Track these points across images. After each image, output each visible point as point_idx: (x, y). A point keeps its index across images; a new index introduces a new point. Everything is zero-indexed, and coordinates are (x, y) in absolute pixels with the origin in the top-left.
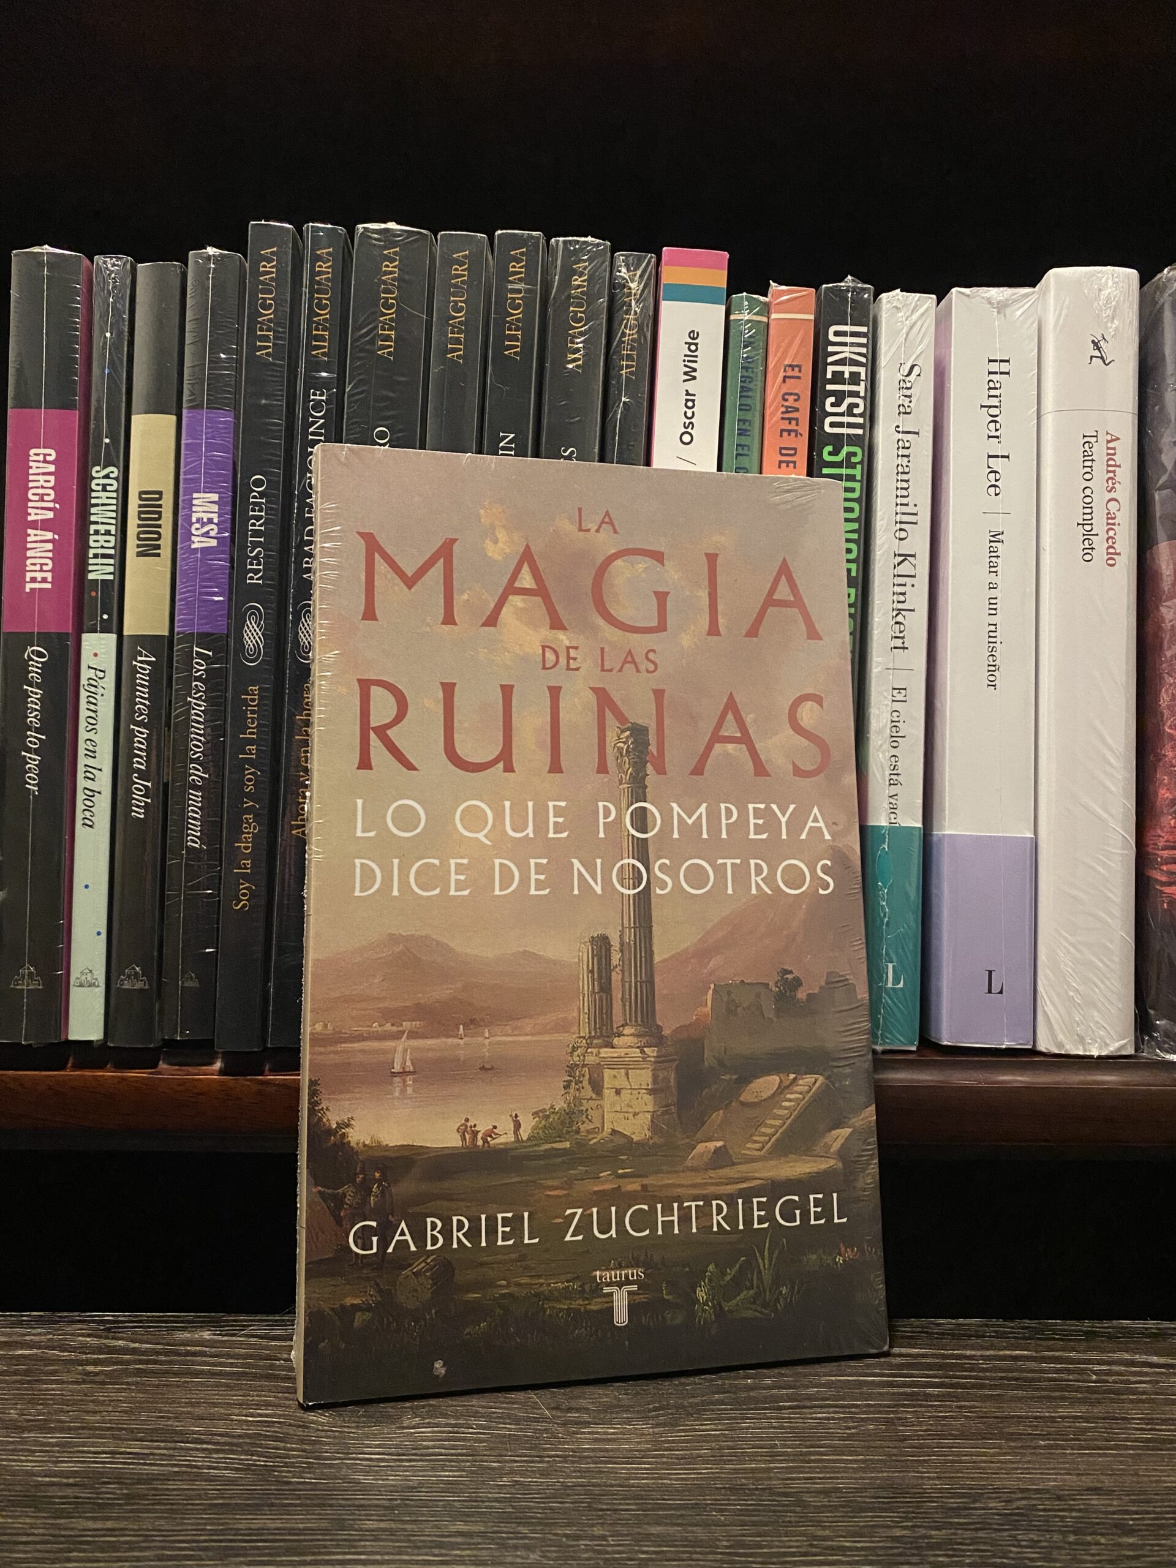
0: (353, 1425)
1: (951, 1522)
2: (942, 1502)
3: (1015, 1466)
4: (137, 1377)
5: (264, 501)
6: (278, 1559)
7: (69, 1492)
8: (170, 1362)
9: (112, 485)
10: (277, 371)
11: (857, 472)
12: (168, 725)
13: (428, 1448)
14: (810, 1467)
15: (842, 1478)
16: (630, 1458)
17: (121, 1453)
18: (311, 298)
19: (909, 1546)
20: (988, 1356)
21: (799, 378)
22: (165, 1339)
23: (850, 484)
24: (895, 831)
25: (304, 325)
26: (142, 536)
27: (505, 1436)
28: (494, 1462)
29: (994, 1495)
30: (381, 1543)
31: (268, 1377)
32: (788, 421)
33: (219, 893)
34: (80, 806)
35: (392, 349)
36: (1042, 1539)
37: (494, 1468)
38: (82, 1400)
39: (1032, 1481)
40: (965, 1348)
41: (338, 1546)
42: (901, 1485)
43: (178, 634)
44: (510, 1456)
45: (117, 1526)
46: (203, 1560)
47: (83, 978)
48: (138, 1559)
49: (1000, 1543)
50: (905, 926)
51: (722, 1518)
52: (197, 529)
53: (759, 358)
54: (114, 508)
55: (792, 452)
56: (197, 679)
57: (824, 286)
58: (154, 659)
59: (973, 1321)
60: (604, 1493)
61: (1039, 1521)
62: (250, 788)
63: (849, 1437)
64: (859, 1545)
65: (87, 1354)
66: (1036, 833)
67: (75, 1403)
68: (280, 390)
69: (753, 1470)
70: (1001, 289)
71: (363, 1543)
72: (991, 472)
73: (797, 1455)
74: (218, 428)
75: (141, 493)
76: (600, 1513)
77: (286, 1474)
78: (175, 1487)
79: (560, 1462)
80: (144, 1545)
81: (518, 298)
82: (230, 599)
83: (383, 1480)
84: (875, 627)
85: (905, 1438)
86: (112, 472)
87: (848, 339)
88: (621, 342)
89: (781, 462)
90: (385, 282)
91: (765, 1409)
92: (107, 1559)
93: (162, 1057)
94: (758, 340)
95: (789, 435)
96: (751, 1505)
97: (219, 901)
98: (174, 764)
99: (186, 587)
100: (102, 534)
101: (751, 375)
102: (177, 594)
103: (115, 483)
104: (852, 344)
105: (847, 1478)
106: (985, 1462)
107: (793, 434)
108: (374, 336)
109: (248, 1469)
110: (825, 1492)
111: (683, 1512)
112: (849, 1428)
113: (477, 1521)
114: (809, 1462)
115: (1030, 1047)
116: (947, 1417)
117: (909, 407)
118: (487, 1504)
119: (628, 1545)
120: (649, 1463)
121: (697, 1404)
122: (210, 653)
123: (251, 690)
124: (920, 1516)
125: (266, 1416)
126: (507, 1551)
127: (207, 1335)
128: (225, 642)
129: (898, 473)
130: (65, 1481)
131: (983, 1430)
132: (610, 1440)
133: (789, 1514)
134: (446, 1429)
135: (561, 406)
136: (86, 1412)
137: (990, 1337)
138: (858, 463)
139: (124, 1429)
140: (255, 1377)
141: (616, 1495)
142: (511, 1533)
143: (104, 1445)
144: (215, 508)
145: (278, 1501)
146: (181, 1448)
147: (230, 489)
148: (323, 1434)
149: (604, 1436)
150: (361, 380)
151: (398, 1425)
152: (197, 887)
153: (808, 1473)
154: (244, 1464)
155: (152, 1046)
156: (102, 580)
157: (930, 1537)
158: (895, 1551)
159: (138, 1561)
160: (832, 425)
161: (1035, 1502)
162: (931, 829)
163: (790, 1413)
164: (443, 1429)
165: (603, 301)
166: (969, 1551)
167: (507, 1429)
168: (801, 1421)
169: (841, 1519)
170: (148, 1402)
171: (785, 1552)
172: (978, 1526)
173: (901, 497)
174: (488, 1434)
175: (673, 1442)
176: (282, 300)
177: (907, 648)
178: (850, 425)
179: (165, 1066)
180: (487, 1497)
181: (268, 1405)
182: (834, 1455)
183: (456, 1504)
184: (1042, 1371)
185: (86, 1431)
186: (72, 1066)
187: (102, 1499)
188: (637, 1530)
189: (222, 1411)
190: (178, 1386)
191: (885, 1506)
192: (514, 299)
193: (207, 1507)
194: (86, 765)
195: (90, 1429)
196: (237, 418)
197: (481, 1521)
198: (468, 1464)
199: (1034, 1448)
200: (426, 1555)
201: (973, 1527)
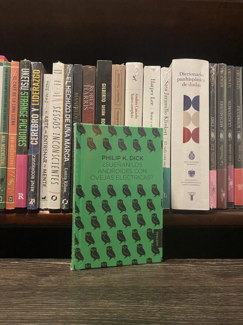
0: (40, 277)
1: (143, 292)
2: (143, 288)
4: (2, 269)
8: (9, 267)
16: (89, 282)
22: (9, 263)
29: (153, 287)
31: (26, 269)
39: (160, 285)
42: (137, 286)
61: (159, 291)
69: (111, 284)
77: (26, 285)
78: (5, 287)
79: (76, 283)
83: (43, 286)
91: (116, 274)
105: (127, 285)
110: (122, 287)
111: (96, 290)
114: (121, 282)
124: (138, 291)
127: (16, 262)
132: (86, 279)
133: (115, 290)
134: (57, 277)
141: (85, 288)
146: (7, 281)
151: (48, 277)
154: (18, 283)
161: (159, 288)
175: (98, 279)
189: (16, 275)
190: (9, 271)
193: (10, 290)
199: (163, 280)
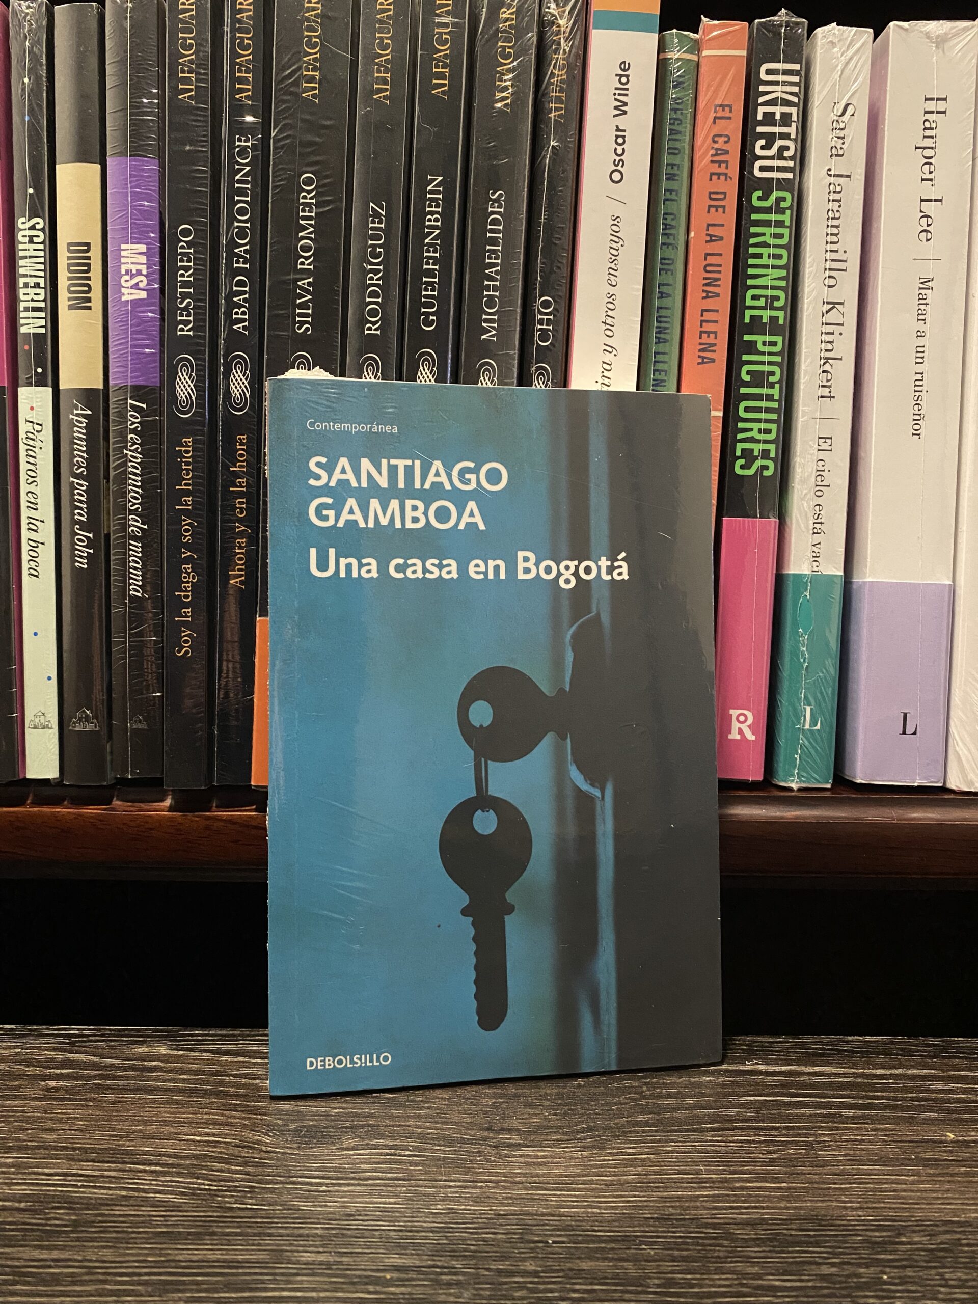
0: (295, 1145)
1: (877, 1259)
2: (867, 1236)
3: (935, 1195)
4: (94, 1093)
5: (192, 251)
6: (216, 1295)
7: (18, 1217)
9: (38, 236)
10: (200, 115)
11: (786, 218)
12: (107, 477)
13: (364, 1171)
14: (735, 1195)
15: (768, 1208)
16: (561, 1185)
17: (73, 1175)
18: (233, 38)
19: (838, 1286)
20: (897, 1075)
21: (730, 118)
22: (124, 1053)
23: (779, 230)
24: (817, 580)
25: (226, 68)
26: (72, 289)
27: (439, 1160)
28: (429, 1187)
29: (918, 1228)
30: (318, 1279)
31: (217, 1094)
32: (717, 165)
33: (163, 640)
34: (25, 557)
35: (317, 91)
36: (970, 1277)
37: (429, 1195)
38: (42, 1118)
39: (955, 1213)
40: (873, 1068)
41: (274, 1281)
42: (826, 1216)
43: (112, 388)
44: (445, 1181)
45: (62, 1256)
46: (142, 1296)
47: (37, 720)
48: (79, 1294)
49: (928, 1282)
50: (824, 671)
51: (652, 1252)
52: (126, 281)
53: (689, 99)
54: (42, 260)
55: (722, 196)
56: (134, 431)
57: (757, 21)
58: (89, 412)
59: (879, 1038)
60: (535, 1222)
61: (966, 1257)
62: (187, 539)
63: (772, 1162)
64: (788, 1284)
65: (50, 1068)
66: (954, 580)
67: (35, 1120)
68: (204, 136)
69: (678, 1197)
70: (941, 21)
71: (299, 1278)
72: (922, 217)
73: (722, 1182)
74: (143, 176)
75: (69, 245)
76: (532, 1245)
77: (229, 1200)
78: (122, 1213)
79: (494, 1188)
80: (86, 1278)
81: (446, 33)
82: (162, 352)
83: (321, 1206)
84: (802, 376)
85: (825, 1164)
86: (38, 223)
87: (780, 78)
88: (550, 83)
89: (710, 207)
90: (308, 20)
91: (688, 1131)
92: (50, 1293)
93: (116, 793)
94: (689, 79)
95: (719, 178)
96: (680, 1237)
97: (163, 646)
98: (114, 516)
99: (118, 340)
100: (31, 287)
101: (680, 117)
102: (110, 347)
103: (41, 234)
104: (785, 83)
105: (773, 1208)
106: (905, 1191)
107: (722, 178)
108: (298, 78)
109: (193, 1194)
110: (752, 1224)
111: (613, 1245)
112: (771, 1153)
113: (412, 1254)
114: (733, 1189)
115: (941, 785)
116: (863, 1141)
117: (841, 148)
118: (423, 1234)
119: (560, 1282)
120: (579, 1190)
121: (623, 1126)
122: (144, 406)
123: (185, 442)
124: (847, 1251)
125: (214, 1135)
126: (443, 1289)
127: (163, 1050)
128: (158, 395)
129: (828, 219)
130: (17, 1205)
131: (899, 1155)
132: (540, 1164)
133: (718, 1248)
134: (383, 1151)
135: (488, 148)
136: (43, 1130)
137: (898, 1055)
138: (787, 208)
139: (79, 1149)
140: (205, 1093)
141: (547, 1225)
142: (445, 1268)
143: (57, 1166)
144: (143, 259)
145: (219, 1230)
146: (131, 1170)
147: (158, 240)
148: (266, 1155)
149: (535, 1160)
150: (285, 125)
151: (338, 1146)
152: (140, 634)
153: (734, 1201)
154: (190, 1188)
155: (105, 783)
156: (33, 333)
157: (859, 1276)
158: (826, 1292)
159: (81, 1296)
160: (762, 169)
161: (958, 1236)
162: (851, 578)
163: (713, 1136)
164: (381, 1151)
165: (532, 36)
166: (898, 1291)
167: (442, 1151)
168: (723, 1144)
169: (769, 1254)
170: (104, 1119)
171: (715, 1292)
172: (904, 1263)
173: (831, 243)
174: (424, 1156)
175: (602, 1166)
176: (203, 39)
177: (833, 397)
178: (780, 169)
179: (119, 803)
180: (422, 1227)
181: (215, 1123)
182: (756, 1181)
183: (392, 1233)
184: (951, 1091)
185: (42, 1151)
186: (32, 803)
187: (50, 1225)
188: (569, 1265)
189: (172, 1130)
190: (132, 1104)
191: (812, 1240)
192: (441, 34)
193: (150, 1235)
194: (28, 517)
195: (45, 1149)
196: (162, 165)
197: (417, 1255)
198: (404, 1189)
199: (952, 1175)
200: (362, 1292)
201: (899, 1264)
